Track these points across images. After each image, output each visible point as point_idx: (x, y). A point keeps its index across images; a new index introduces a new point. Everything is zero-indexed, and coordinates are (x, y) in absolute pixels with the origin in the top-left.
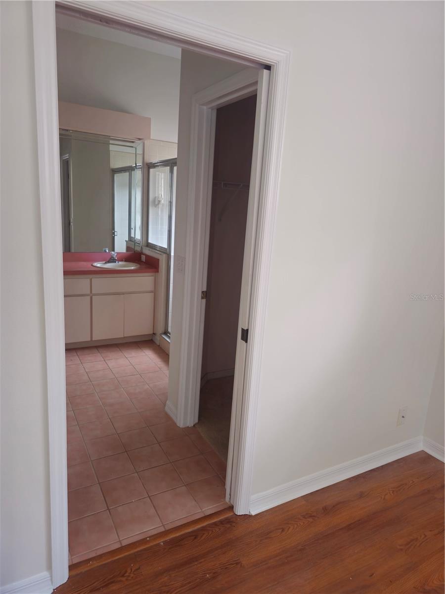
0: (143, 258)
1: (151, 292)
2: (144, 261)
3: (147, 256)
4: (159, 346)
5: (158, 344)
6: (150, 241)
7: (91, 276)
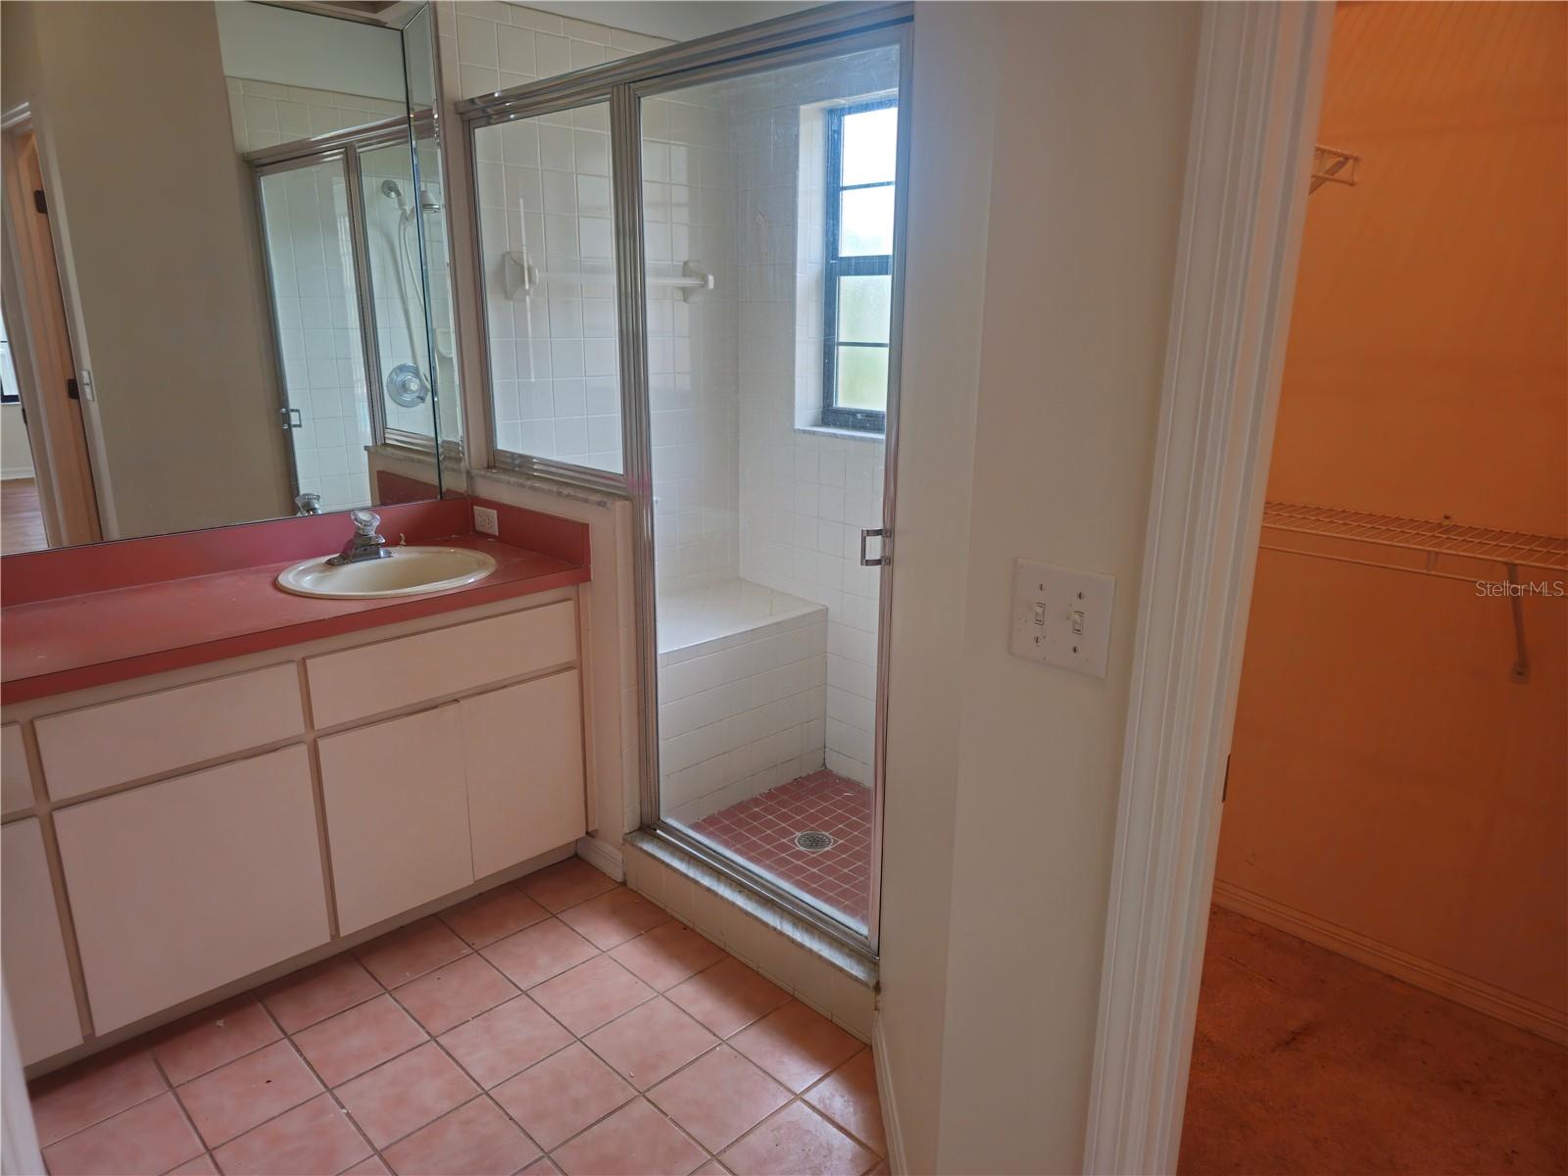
0: (487, 520)
1: (567, 668)
2: (497, 534)
3: (503, 510)
4: (624, 884)
5: (620, 879)
6: (502, 444)
7: (298, 651)
